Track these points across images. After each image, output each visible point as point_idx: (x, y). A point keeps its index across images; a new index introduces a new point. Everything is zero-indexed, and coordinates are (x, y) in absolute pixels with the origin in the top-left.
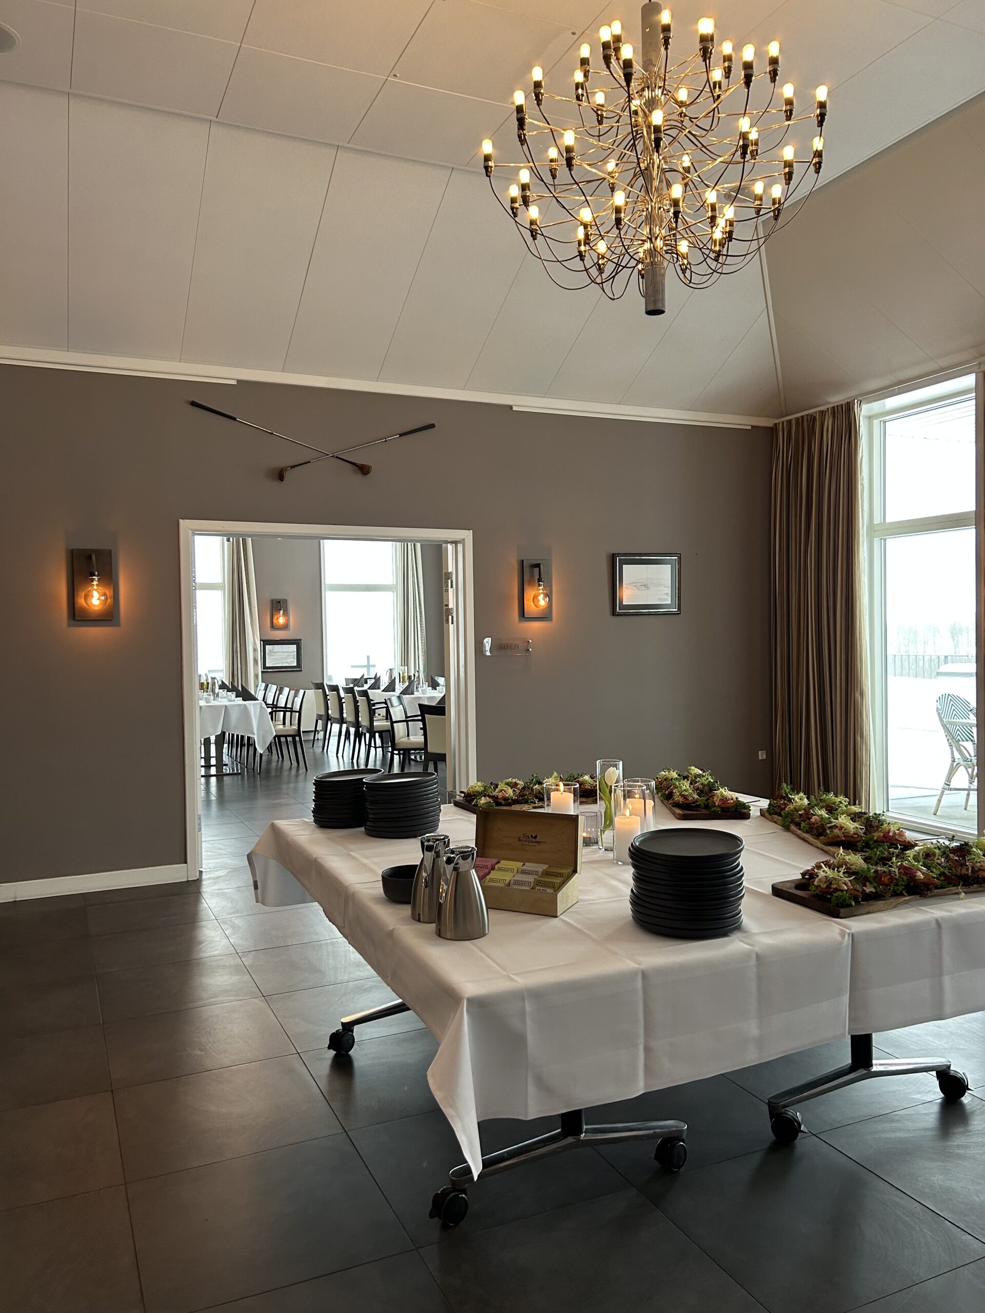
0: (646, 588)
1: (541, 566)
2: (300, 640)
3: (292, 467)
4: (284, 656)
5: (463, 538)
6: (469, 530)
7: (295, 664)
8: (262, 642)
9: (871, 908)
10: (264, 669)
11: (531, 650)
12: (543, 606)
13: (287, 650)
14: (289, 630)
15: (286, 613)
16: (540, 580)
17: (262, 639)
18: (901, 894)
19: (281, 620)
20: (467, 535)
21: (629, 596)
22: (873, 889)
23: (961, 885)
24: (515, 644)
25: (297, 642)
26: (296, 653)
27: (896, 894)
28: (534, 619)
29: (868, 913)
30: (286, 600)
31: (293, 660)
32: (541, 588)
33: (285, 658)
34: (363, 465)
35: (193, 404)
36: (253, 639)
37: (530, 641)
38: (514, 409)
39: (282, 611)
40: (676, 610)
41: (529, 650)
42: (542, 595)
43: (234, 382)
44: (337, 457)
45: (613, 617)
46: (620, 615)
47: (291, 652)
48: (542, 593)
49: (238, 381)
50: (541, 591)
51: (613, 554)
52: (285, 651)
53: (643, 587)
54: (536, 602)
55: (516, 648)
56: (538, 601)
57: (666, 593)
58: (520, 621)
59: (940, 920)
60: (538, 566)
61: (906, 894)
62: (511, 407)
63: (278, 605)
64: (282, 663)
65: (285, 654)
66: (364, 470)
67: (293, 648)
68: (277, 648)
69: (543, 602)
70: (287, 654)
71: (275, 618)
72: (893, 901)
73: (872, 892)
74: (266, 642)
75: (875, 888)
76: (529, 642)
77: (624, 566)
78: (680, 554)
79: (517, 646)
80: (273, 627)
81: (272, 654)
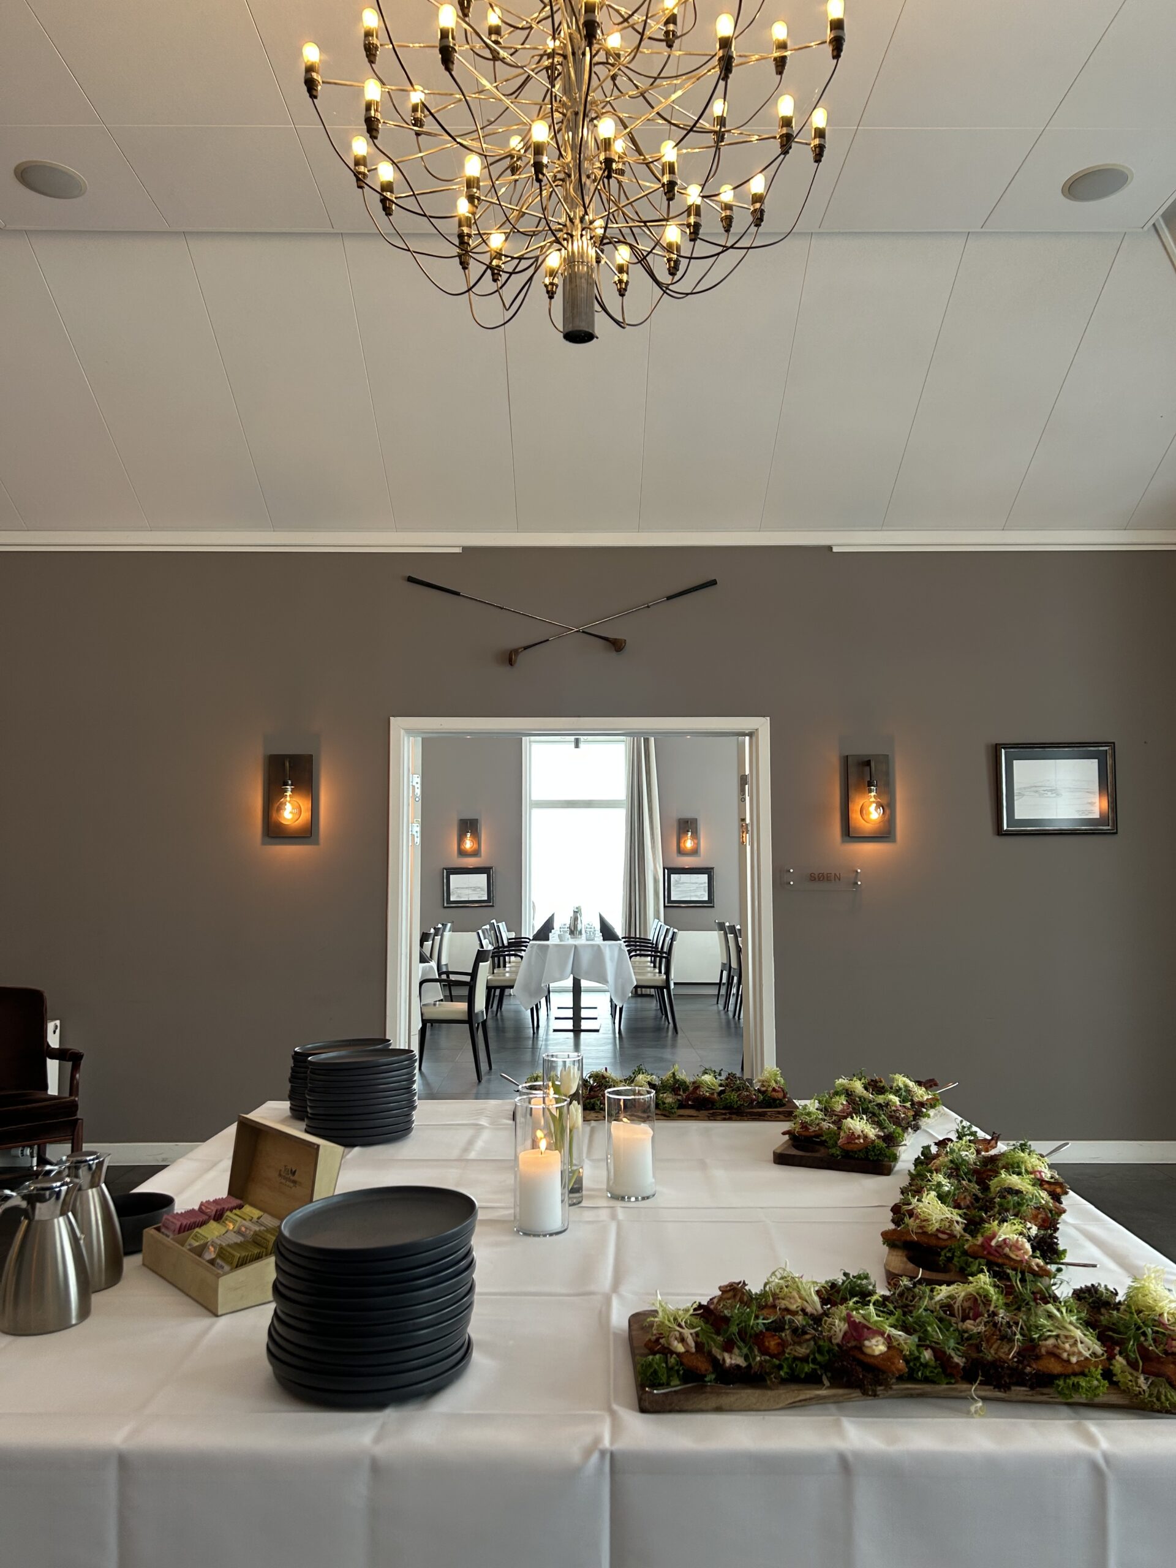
0: (1054, 795)
1: (873, 764)
2: (713, 868)
3: (526, 648)
4: (692, 888)
5: (756, 727)
6: (764, 716)
7: (706, 898)
8: (666, 871)
9: (725, 1401)
10: (668, 903)
11: (859, 883)
12: (874, 821)
13: (696, 881)
14: (700, 856)
15: (695, 835)
16: (870, 784)
17: (665, 866)
18: (813, 1380)
19: (689, 844)
20: (762, 725)
21: (1026, 808)
22: (743, 1359)
23: (978, 1382)
24: (835, 874)
25: (708, 871)
26: (707, 885)
27: (794, 1379)
28: (861, 839)
29: (719, 1409)
30: (696, 820)
31: (704, 893)
32: (873, 794)
33: (695, 891)
34: (616, 639)
35: (411, 580)
36: (654, 867)
37: (859, 871)
38: (835, 550)
39: (690, 833)
40: (1109, 828)
41: (857, 883)
42: (874, 805)
43: (458, 550)
44: (583, 632)
45: (997, 837)
46: (1008, 834)
47: (702, 884)
48: (874, 802)
49: (464, 548)
50: (873, 799)
51: (996, 744)
52: (694, 881)
53: (1049, 793)
54: (865, 817)
55: (837, 879)
56: (869, 813)
57: (1090, 801)
58: (843, 841)
59: (850, 1458)
60: (868, 763)
61: (826, 1383)
62: (830, 548)
63: (687, 826)
64: (691, 896)
65: (694, 885)
66: (617, 645)
67: (704, 878)
68: (684, 877)
69: (875, 814)
70: (697, 885)
71: (682, 841)
72: (788, 1394)
73: (738, 1366)
74: (671, 870)
75: (746, 1358)
76: (857, 872)
77: (1015, 762)
78: (1112, 745)
79: (838, 878)
80: (681, 852)
81: (679, 885)
